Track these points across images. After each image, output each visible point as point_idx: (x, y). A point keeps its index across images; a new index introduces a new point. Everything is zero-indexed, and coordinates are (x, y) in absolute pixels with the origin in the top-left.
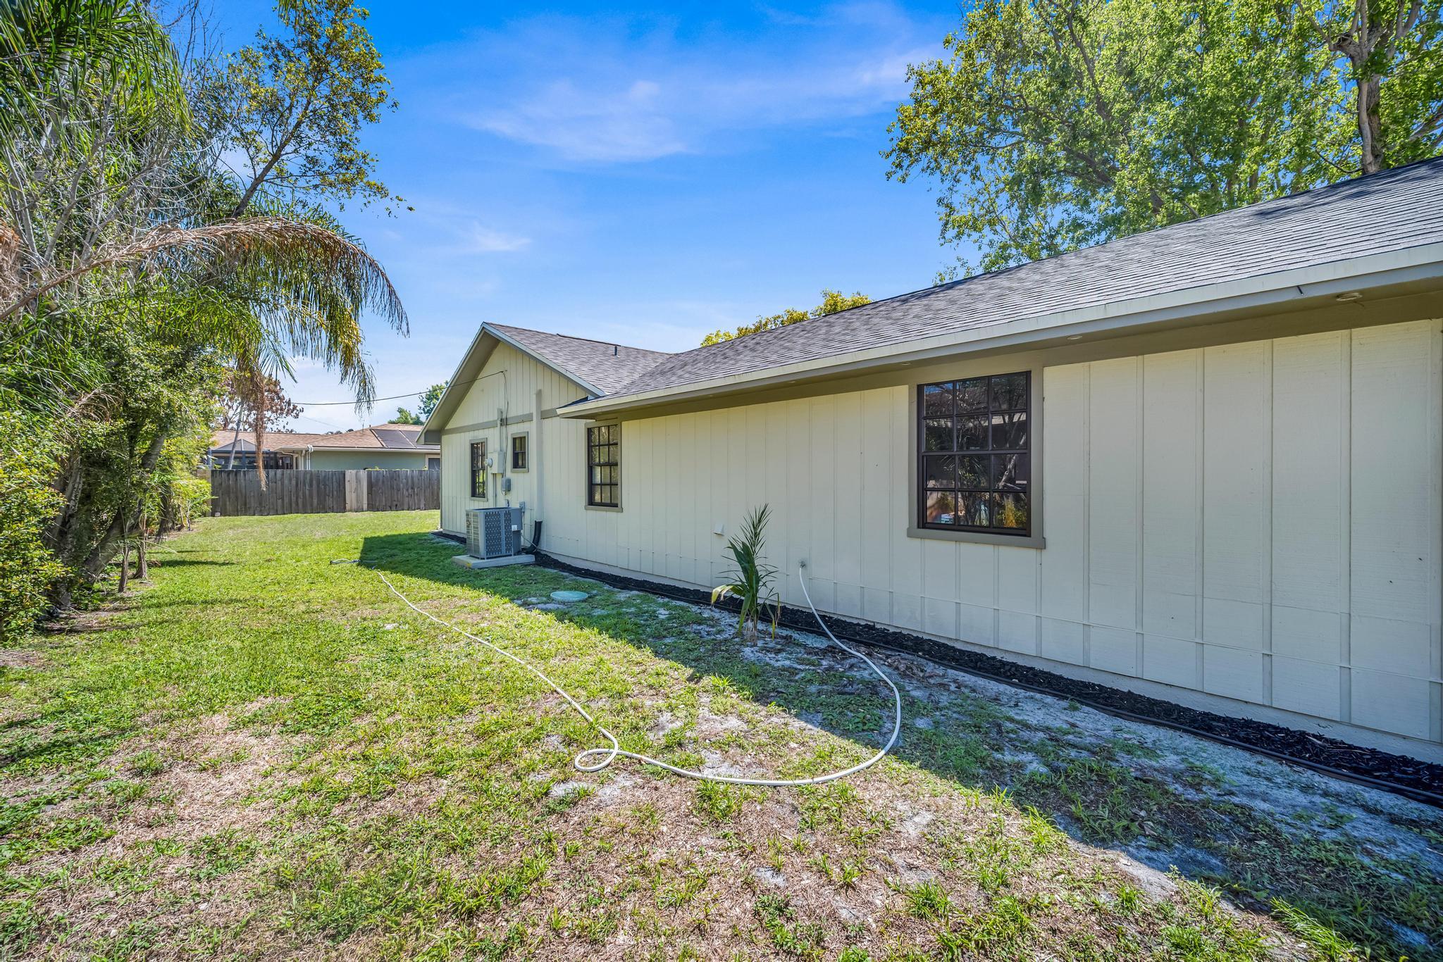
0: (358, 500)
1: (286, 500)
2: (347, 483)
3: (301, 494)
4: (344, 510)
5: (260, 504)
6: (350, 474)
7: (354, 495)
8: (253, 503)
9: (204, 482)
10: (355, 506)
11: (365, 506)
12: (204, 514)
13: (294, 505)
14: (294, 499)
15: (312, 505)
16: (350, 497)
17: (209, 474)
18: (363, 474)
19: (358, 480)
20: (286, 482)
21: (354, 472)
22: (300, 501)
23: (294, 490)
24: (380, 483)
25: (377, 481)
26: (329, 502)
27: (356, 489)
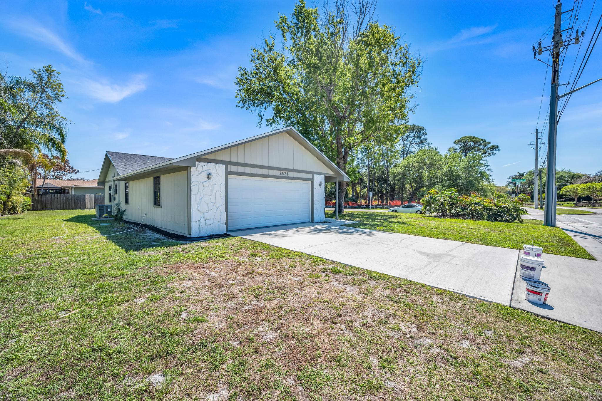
0: (91, 205)
1: (62, 205)
2: (86, 199)
3: (68, 203)
4: (85, 208)
5: (51, 206)
6: (87, 196)
7: (89, 203)
8: (49, 206)
9: (28, 198)
10: (89, 207)
11: (93, 207)
12: (28, 210)
13: (65, 207)
14: (65, 204)
15: (72, 207)
16: (87, 204)
17: (31, 196)
18: (93, 196)
19: (91, 198)
20: (62, 198)
21: (89, 195)
22: (67, 205)
23: (65, 202)
24: (100, 199)
25: (98, 198)
26: (79, 205)
27: (90, 201)
